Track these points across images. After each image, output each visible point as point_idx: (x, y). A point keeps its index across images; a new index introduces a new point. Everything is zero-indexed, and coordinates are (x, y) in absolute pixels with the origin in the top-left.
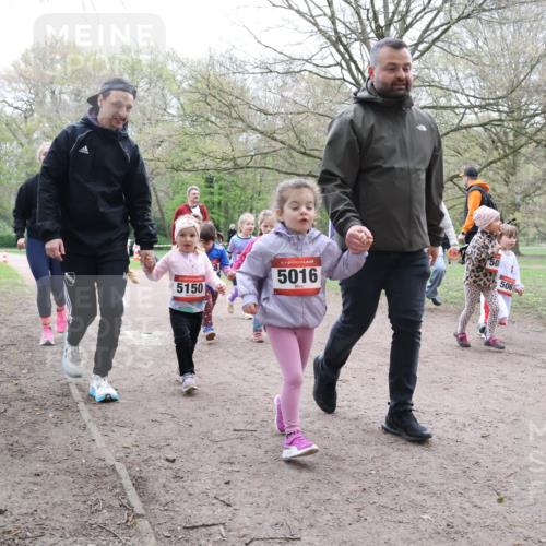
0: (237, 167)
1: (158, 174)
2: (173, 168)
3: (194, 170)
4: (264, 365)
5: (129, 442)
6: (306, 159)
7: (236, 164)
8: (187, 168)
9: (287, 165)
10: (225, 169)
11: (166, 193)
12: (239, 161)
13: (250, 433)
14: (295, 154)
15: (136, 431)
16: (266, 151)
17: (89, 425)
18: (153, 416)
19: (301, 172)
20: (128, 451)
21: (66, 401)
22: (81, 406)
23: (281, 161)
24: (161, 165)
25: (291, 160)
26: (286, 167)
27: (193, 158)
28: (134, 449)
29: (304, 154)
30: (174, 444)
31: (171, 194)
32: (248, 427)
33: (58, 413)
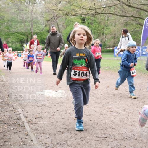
0: (96, 13)
1: (59, 17)
2: (66, 14)
3: (76, 15)
4: (110, 107)
5: (48, 141)
6: (130, 9)
7: (96, 12)
8: (73, 14)
9: (121, 12)
10: (91, 15)
11: (63, 26)
12: (98, 11)
13: (104, 139)
14: (125, 6)
15: (51, 136)
16: (111, 5)
17: (30, 133)
18: (59, 129)
19: (128, 15)
20: (48, 145)
21: (18, 122)
22: (26, 124)
23: (118, 10)
24: (61, 12)
25: (123, 10)
26: (121, 13)
27: (76, 9)
28: (51, 145)
29: (130, 6)
30: (69, 142)
31: (65, 26)
32: (103, 136)
33: (15, 128)
